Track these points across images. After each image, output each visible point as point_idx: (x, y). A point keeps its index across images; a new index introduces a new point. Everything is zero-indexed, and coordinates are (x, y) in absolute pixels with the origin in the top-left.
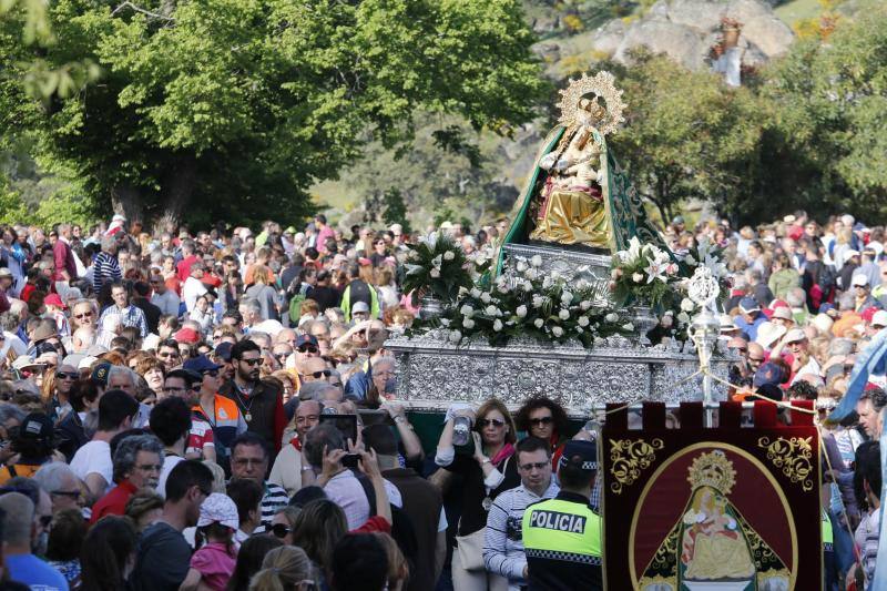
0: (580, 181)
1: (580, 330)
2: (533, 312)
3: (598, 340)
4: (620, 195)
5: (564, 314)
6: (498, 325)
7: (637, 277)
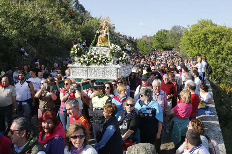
0: (104, 35)
1: (103, 62)
2: (94, 59)
3: (106, 64)
4: (111, 37)
5: (100, 59)
6: (87, 62)
7: (113, 51)
